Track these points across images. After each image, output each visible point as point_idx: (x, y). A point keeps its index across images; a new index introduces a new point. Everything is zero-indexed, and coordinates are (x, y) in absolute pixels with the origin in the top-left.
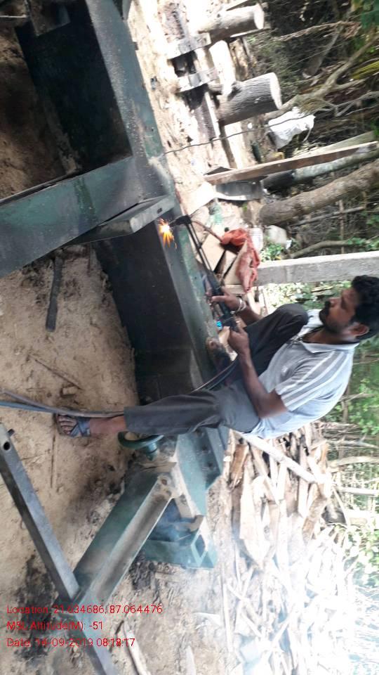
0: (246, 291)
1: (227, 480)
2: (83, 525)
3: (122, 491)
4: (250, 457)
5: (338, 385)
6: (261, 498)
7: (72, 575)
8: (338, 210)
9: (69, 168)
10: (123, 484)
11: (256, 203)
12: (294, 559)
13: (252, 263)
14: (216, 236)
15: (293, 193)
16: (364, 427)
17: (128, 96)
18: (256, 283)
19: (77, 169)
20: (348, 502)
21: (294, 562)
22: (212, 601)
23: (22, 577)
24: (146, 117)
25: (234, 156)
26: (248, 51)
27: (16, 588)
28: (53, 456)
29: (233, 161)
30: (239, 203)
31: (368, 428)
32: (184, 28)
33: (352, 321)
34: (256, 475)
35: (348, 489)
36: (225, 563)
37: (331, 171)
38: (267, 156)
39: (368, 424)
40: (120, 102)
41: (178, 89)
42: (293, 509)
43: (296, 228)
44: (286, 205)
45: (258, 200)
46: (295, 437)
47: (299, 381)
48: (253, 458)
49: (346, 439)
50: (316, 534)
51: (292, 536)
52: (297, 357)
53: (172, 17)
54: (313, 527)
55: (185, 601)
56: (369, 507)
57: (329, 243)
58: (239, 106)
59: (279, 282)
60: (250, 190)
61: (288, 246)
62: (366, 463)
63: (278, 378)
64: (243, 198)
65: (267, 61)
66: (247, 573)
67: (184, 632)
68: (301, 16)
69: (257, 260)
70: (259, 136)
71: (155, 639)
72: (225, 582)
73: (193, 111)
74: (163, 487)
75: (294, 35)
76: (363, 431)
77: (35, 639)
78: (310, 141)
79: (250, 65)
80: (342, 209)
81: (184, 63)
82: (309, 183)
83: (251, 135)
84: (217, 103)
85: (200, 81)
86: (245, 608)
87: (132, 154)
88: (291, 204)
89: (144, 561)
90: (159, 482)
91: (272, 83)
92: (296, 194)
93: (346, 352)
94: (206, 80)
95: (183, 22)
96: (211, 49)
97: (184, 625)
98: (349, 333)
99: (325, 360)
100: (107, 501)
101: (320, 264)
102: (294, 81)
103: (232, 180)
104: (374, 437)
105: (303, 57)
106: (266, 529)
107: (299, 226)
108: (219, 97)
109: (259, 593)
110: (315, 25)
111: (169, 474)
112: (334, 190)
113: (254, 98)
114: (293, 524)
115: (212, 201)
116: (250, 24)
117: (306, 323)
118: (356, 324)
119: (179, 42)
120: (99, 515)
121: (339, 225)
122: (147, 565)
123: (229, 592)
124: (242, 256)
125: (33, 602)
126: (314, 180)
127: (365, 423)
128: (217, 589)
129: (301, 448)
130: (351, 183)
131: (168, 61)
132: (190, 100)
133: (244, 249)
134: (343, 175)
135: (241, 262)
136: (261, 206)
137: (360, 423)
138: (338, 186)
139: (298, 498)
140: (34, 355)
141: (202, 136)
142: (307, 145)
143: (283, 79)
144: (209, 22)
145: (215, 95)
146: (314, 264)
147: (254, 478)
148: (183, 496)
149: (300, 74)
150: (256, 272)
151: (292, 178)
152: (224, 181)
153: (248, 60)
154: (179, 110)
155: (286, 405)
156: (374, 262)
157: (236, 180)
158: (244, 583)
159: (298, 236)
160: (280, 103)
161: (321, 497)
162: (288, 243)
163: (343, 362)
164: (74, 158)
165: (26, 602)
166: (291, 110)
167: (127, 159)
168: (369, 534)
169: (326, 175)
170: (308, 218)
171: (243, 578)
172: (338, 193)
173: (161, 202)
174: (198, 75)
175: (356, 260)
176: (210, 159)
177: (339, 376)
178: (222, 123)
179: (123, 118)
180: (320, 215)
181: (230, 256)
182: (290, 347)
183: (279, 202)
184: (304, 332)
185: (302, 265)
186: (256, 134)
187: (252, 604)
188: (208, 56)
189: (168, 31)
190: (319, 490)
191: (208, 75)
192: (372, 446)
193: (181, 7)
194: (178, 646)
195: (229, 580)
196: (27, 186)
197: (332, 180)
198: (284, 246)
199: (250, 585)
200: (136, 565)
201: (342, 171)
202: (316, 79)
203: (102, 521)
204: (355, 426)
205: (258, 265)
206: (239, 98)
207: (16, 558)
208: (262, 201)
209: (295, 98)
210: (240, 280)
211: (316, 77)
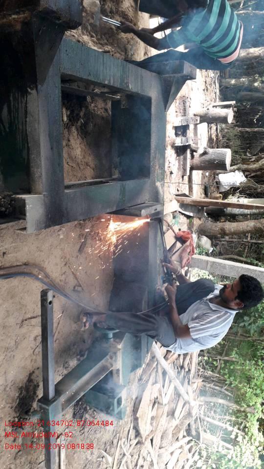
0: (182, 267)
1: (139, 378)
2: (60, 367)
3: (85, 357)
4: (155, 370)
5: (222, 331)
6: (155, 398)
7: (54, 386)
8: (247, 239)
9: (115, 175)
10: (86, 353)
11: (198, 220)
12: (163, 445)
13: (189, 252)
14: (173, 231)
15: (222, 221)
16: (228, 380)
17: (156, 149)
18: (189, 265)
19: (118, 177)
20: (205, 428)
21: (162, 448)
22: (110, 448)
23: (25, 381)
24: (161, 161)
25: (194, 189)
26: (218, 131)
27: (21, 385)
28: (59, 321)
29: (192, 191)
30: (188, 217)
31: (230, 381)
32: (187, 111)
33: (236, 299)
34: (156, 382)
35: (207, 419)
36: (124, 429)
37: (248, 214)
38: (213, 194)
39: (231, 378)
40: (152, 151)
41: (174, 144)
42: (171, 413)
43: (218, 242)
44: (216, 226)
45: (200, 219)
46: (185, 369)
47: (202, 323)
48: (157, 371)
49: (214, 385)
50: (180, 438)
51: (166, 430)
52: (204, 310)
53: (182, 103)
54: (179, 432)
55: (96, 439)
56: (218, 435)
57: (236, 257)
58: (204, 162)
59: (202, 269)
60: (197, 211)
61: (211, 251)
62: (223, 405)
63: (190, 319)
64: (191, 214)
65: (228, 140)
66: (134, 440)
67: (90, 458)
68: (255, 120)
69: (193, 252)
70: (211, 181)
71: (74, 454)
72: (121, 439)
73: (178, 157)
74: (110, 360)
75: (248, 129)
76: (227, 383)
77: (21, 418)
78: (241, 193)
79: (217, 139)
80: (249, 239)
81: (181, 130)
82: (233, 218)
83: (206, 179)
84: (193, 157)
85: (187, 142)
86: (127, 462)
87: (149, 178)
88: (219, 227)
89: (83, 403)
90: (108, 357)
91: (228, 154)
92: (223, 222)
93: (231, 314)
94: (191, 143)
95: (187, 107)
96: (198, 126)
97: (91, 454)
98: (233, 304)
99: (219, 315)
100: (75, 359)
101: (228, 265)
102: (241, 155)
103: (190, 203)
104: (232, 388)
105: (250, 143)
106: (153, 418)
107: (221, 241)
108: (195, 153)
109: (137, 457)
110: (261, 128)
111: (115, 353)
112: (247, 226)
113: (215, 160)
114: (168, 423)
115: (176, 211)
116: (224, 120)
117: (213, 291)
118: (237, 301)
119: (182, 118)
120: (70, 365)
121: (245, 248)
122: (84, 407)
123: (121, 447)
124: (185, 247)
125: (26, 397)
126: (237, 217)
127: (229, 378)
128: (115, 441)
129: (186, 378)
130: (259, 225)
131: (173, 127)
132: (178, 151)
133: (188, 243)
134: (255, 219)
135: (184, 250)
136: (200, 222)
137: (226, 377)
138: (250, 224)
139: (176, 408)
140: (69, 263)
141: (178, 172)
142: (238, 194)
143: (235, 152)
144: (201, 111)
145: (193, 151)
146: (224, 264)
147: (153, 384)
148: (118, 370)
149: (245, 153)
150: (190, 259)
151: (224, 211)
152: (185, 202)
153: (217, 136)
154: (171, 155)
155: (191, 334)
156: (260, 273)
157: (192, 204)
158: (131, 445)
159: (218, 247)
160: (229, 166)
161: (189, 414)
162: (211, 249)
163: (228, 319)
164: (119, 171)
165: (22, 395)
166: (234, 172)
167: (147, 180)
168: (212, 453)
169: (245, 217)
170: (227, 238)
171: (131, 443)
172: (249, 228)
173: (157, 206)
174: (187, 139)
175: (250, 269)
176: (179, 187)
177: (224, 326)
178: (192, 169)
179: (151, 159)
180: (235, 238)
181: (179, 245)
182: (201, 304)
183: (211, 223)
184: (210, 296)
185: (218, 263)
186: (209, 180)
187: (131, 462)
188: (196, 129)
189: (178, 110)
190: (189, 409)
191: (192, 140)
192: (229, 394)
193: (189, 99)
194: (84, 465)
195: (123, 440)
196: (93, 178)
197: (247, 220)
198: (208, 251)
199: (134, 449)
200: (79, 403)
201: (255, 217)
202: (254, 158)
203: (70, 370)
204: (222, 378)
205: (193, 255)
206: (206, 157)
207: (26, 369)
208: (202, 219)
209: (238, 165)
210: (181, 260)
211: (254, 157)
